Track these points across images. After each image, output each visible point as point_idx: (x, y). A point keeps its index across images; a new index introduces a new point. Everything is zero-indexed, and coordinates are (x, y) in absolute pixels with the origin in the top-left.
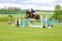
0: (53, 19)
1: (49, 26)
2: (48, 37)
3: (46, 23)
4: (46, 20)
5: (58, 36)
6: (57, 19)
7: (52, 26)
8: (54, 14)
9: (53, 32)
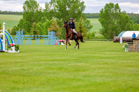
0: (19, 32)
1: (9, 47)
2: (7, 74)
3: (4, 41)
4: (3, 34)
5: (31, 71)
6: (29, 32)
7: (17, 48)
8: (21, 20)
9: (19, 60)
